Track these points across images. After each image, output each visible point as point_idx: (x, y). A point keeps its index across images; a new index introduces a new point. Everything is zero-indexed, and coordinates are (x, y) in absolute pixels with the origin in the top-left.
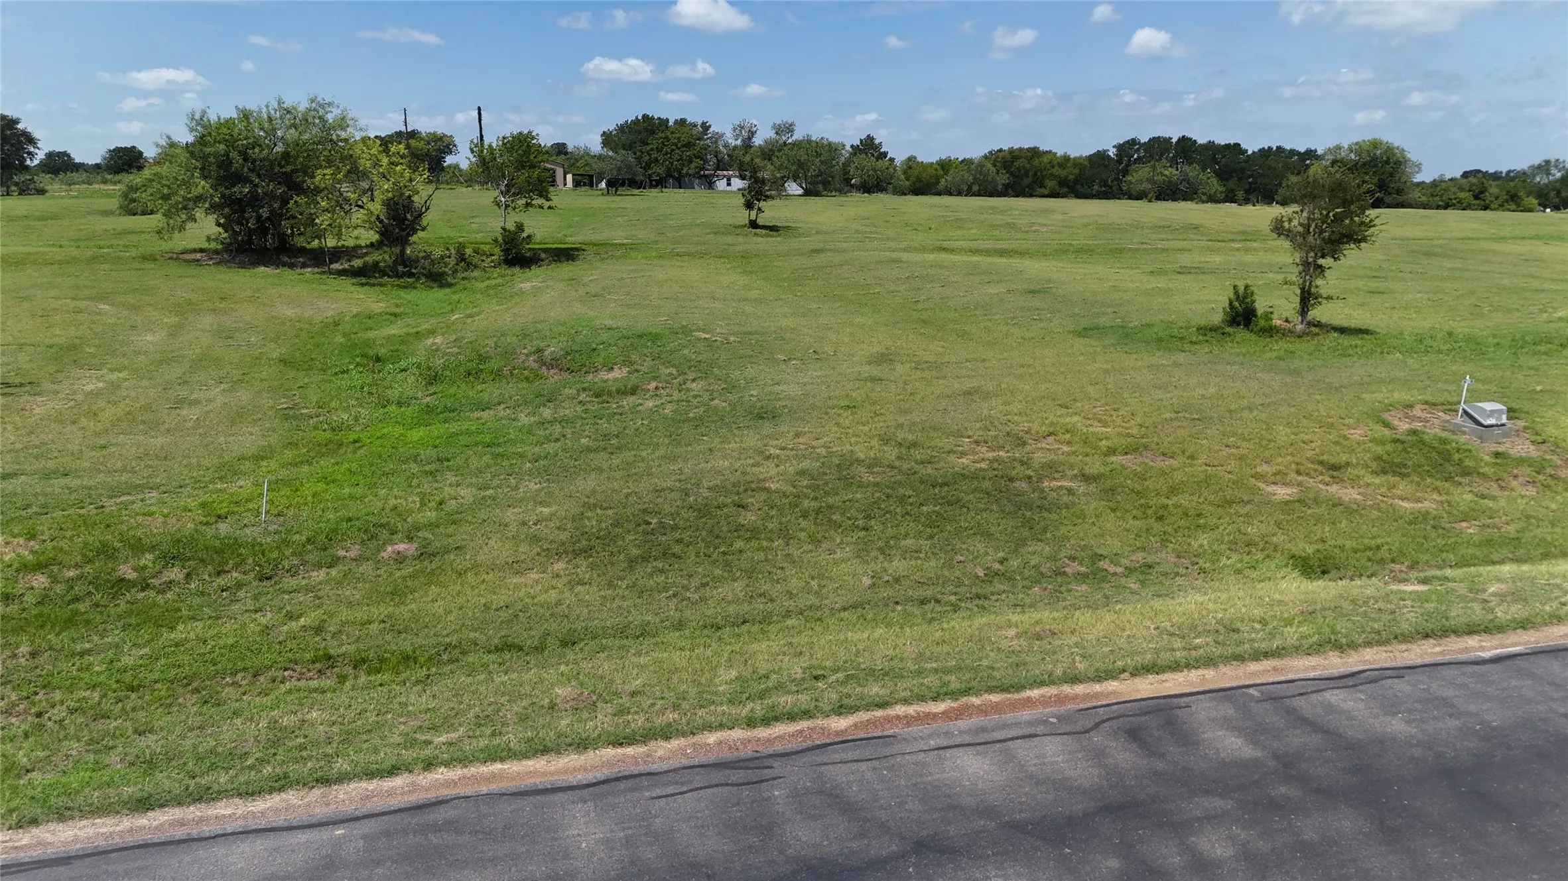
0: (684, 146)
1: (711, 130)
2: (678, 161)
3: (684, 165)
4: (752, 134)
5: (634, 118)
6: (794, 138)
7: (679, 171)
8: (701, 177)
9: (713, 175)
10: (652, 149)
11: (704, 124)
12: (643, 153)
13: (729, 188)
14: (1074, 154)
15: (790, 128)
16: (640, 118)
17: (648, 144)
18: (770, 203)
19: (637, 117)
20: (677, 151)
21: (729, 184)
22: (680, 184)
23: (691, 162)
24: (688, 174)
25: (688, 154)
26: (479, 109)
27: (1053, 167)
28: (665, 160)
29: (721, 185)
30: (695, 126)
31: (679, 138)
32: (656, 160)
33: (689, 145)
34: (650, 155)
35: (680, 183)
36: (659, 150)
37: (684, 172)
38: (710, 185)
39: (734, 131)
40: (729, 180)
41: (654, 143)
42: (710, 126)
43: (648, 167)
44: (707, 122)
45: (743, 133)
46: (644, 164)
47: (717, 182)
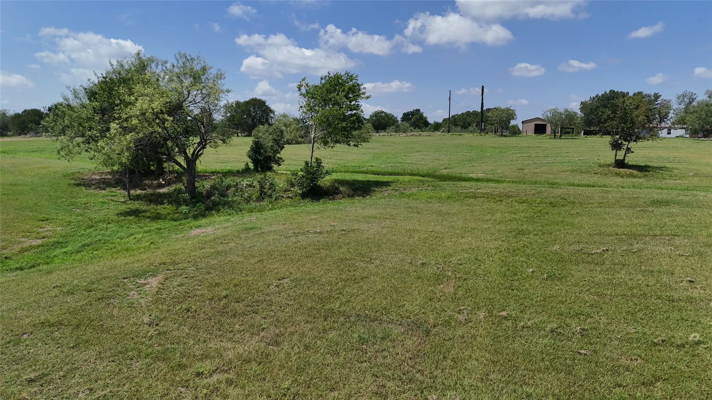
1: (661, 98)
4: (692, 100)
9: (656, 127)
11: (655, 94)
13: (669, 136)
16: (608, 92)
18: (640, 144)
19: (605, 92)
21: (669, 133)
26: (483, 87)
29: (663, 133)
30: (649, 96)
38: (655, 135)
39: (679, 99)
40: (669, 130)
42: (660, 96)
43: (606, 121)
44: (658, 93)
45: (685, 99)
46: (603, 120)
47: (659, 132)
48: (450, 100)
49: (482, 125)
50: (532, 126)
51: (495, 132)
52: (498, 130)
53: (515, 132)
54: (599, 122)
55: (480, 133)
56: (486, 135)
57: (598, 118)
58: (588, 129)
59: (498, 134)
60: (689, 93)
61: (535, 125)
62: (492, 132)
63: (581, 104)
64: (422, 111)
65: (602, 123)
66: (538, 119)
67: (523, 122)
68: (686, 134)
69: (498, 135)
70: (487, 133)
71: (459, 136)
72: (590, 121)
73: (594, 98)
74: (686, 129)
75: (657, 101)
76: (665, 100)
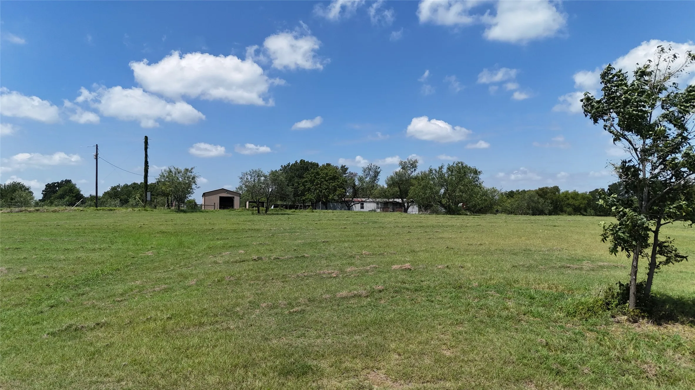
0: (330, 179)
1: (348, 171)
2: (326, 189)
3: (330, 193)
5: (294, 162)
6: (417, 172)
7: (326, 197)
8: (342, 202)
9: (352, 201)
10: (306, 182)
11: (342, 167)
12: (299, 184)
13: (362, 210)
14: (581, 191)
15: (414, 165)
16: (299, 162)
17: (303, 178)
19: (296, 162)
20: (325, 182)
21: (362, 208)
23: (335, 190)
24: (332, 200)
25: (333, 184)
26: (146, 138)
27: (568, 199)
28: (316, 189)
29: (357, 208)
30: (337, 168)
31: (327, 173)
32: (309, 189)
33: (334, 178)
34: (304, 186)
35: (326, 206)
36: (312, 182)
37: (331, 197)
38: (349, 208)
39: (364, 172)
40: (362, 204)
41: (307, 176)
42: (347, 169)
43: (303, 194)
44: (345, 166)
45: (371, 173)
46: (300, 192)
47: (354, 206)
48: (97, 159)
49: (146, 195)
50: (216, 199)
51: (168, 206)
52: (172, 204)
53: (194, 207)
55: (144, 207)
56: (154, 210)
58: (279, 203)
59: (173, 208)
60: (374, 166)
61: (221, 198)
62: (163, 205)
64: (73, 182)
66: (223, 190)
67: (204, 195)
68: (378, 208)
69: (172, 211)
70: (156, 206)
71: (108, 212)
73: (285, 167)
74: (377, 203)
75: (345, 174)
76: (352, 173)
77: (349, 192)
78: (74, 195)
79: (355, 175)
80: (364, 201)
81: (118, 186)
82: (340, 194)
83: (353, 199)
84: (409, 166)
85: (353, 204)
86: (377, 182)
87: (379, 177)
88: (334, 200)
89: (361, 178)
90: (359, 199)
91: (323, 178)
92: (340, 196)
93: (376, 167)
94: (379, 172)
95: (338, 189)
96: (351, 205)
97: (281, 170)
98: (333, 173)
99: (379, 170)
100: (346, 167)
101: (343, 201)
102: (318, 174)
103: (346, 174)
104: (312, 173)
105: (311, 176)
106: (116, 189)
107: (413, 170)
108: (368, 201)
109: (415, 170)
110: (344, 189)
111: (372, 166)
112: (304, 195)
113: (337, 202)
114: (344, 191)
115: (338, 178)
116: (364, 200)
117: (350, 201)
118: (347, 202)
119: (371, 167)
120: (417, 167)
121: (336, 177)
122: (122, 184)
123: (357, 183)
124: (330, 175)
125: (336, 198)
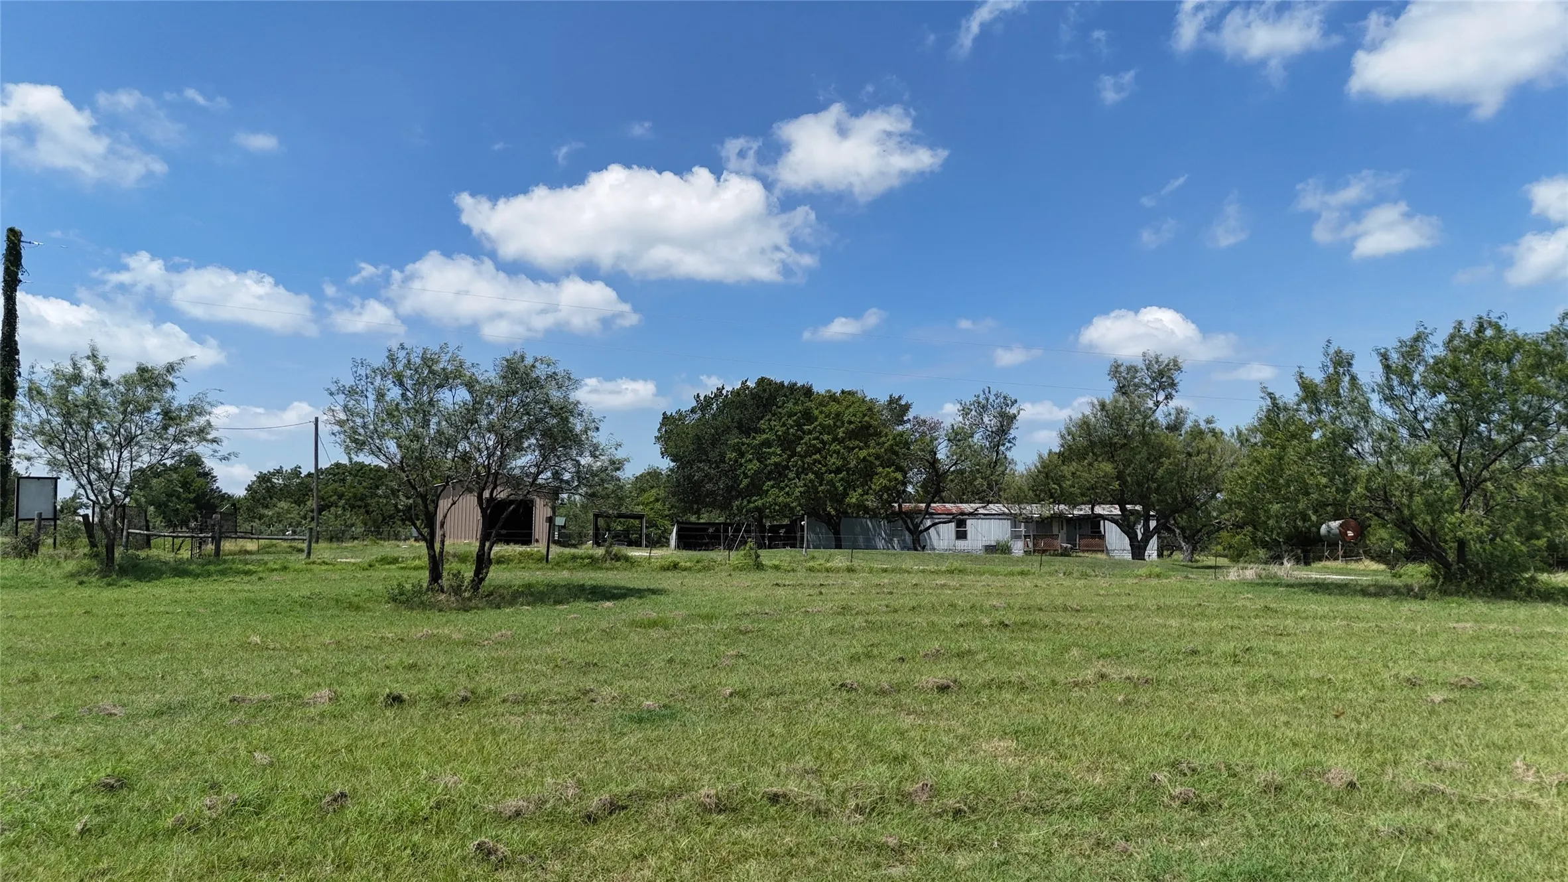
0: (852, 435)
1: (910, 415)
2: (838, 471)
3: (851, 484)
5: (738, 386)
7: (839, 499)
8: (892, 517)
9: (928, 513)
10: (767, 443)
11: (892, 401)
12: (742, 455)
13: (961, 544)
15: (1165, 377)
16: (751, 384)
17: (758, 431)
19: (744, 384)
20: (835, 447)
21: (961, 535)
22: (837, 532)
23: (869, 474)
24: (861, 507)
25: (862, 454)
28: (803, 472)
29: (942, 536)
31: (838, 415)
32: (779, 470)
33: (865, 433)
34: (762, 458)
35: (839, 534)
36: (787, 443)
37: (851, 501)
38: (917, 542)
39: (965, 416)
40: (961, 523)
41: (771, 427)
42: (906, 408)
43: (755, 488)
44: (900, 398)
45: (986, 419)
46: (746, 482)
47: (932, 531)
54: (733, 492)
57: (726, 474)
58: (693, 519)
60: (997, 396)
63: (662, 424)
65: (741, 494)
68: (1016, 536)
72: (698, 485)
73: (708, 401)
74: (1014, 519)
75: (902, 422)
76: (925, 421)
77: (916, 480)
78: (192, 496)
79: (935, 427)
80: (971, 514)
81: (279, 472)
82: (886, 489)
83: (928, 506)
84: (1148, 381)
85: (929, 523)
86: (1009, 449)
87: (1013, 433)
88: (866, 510)
89: (957, 434)
90: (948, 505)
91: (825, 429)
92: (885, 496)
93: (1005, 398)
94: (1015, 417)
95: (880, 469)
96: (922, 528)
97: (693, 411)
98: (859, 415)
99: (1013, 411)
100: (903, 402)
101: (894, 513)
102: (808, 416)
103: (905, 422)
104: (790, 415)
105: (784, 425)
106: (269, 480)
107: (1161, 397)
108: (981, 511)
109: (1169, 397)
110: (899, 469)
111: (992, 398)
112: (762, 493)
113: (874, 515)
114: (899, 476)
115: (878, 434)
116: (967, 507)
117: (919, 512)
118: (910, 515)
119: (987, 399)
120: (1179, 387)
121: (872, 430)
122: (288, 467)
123: (942, 453)
124: (850, 422)
125: (871, 502)
